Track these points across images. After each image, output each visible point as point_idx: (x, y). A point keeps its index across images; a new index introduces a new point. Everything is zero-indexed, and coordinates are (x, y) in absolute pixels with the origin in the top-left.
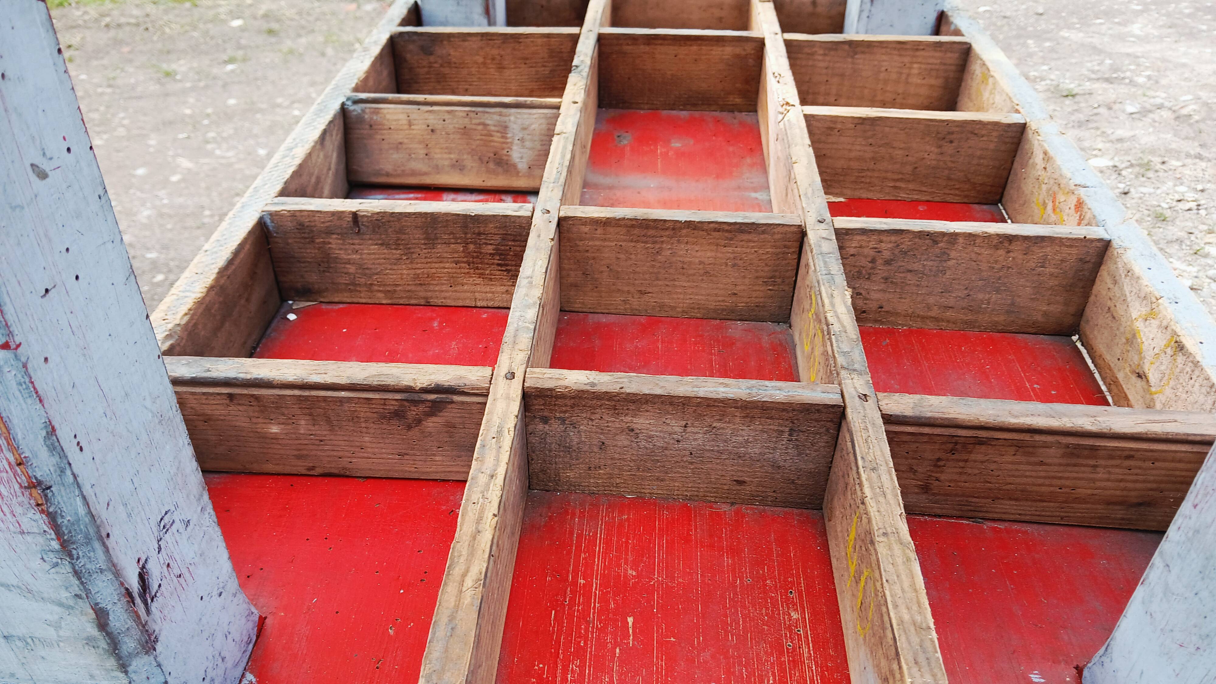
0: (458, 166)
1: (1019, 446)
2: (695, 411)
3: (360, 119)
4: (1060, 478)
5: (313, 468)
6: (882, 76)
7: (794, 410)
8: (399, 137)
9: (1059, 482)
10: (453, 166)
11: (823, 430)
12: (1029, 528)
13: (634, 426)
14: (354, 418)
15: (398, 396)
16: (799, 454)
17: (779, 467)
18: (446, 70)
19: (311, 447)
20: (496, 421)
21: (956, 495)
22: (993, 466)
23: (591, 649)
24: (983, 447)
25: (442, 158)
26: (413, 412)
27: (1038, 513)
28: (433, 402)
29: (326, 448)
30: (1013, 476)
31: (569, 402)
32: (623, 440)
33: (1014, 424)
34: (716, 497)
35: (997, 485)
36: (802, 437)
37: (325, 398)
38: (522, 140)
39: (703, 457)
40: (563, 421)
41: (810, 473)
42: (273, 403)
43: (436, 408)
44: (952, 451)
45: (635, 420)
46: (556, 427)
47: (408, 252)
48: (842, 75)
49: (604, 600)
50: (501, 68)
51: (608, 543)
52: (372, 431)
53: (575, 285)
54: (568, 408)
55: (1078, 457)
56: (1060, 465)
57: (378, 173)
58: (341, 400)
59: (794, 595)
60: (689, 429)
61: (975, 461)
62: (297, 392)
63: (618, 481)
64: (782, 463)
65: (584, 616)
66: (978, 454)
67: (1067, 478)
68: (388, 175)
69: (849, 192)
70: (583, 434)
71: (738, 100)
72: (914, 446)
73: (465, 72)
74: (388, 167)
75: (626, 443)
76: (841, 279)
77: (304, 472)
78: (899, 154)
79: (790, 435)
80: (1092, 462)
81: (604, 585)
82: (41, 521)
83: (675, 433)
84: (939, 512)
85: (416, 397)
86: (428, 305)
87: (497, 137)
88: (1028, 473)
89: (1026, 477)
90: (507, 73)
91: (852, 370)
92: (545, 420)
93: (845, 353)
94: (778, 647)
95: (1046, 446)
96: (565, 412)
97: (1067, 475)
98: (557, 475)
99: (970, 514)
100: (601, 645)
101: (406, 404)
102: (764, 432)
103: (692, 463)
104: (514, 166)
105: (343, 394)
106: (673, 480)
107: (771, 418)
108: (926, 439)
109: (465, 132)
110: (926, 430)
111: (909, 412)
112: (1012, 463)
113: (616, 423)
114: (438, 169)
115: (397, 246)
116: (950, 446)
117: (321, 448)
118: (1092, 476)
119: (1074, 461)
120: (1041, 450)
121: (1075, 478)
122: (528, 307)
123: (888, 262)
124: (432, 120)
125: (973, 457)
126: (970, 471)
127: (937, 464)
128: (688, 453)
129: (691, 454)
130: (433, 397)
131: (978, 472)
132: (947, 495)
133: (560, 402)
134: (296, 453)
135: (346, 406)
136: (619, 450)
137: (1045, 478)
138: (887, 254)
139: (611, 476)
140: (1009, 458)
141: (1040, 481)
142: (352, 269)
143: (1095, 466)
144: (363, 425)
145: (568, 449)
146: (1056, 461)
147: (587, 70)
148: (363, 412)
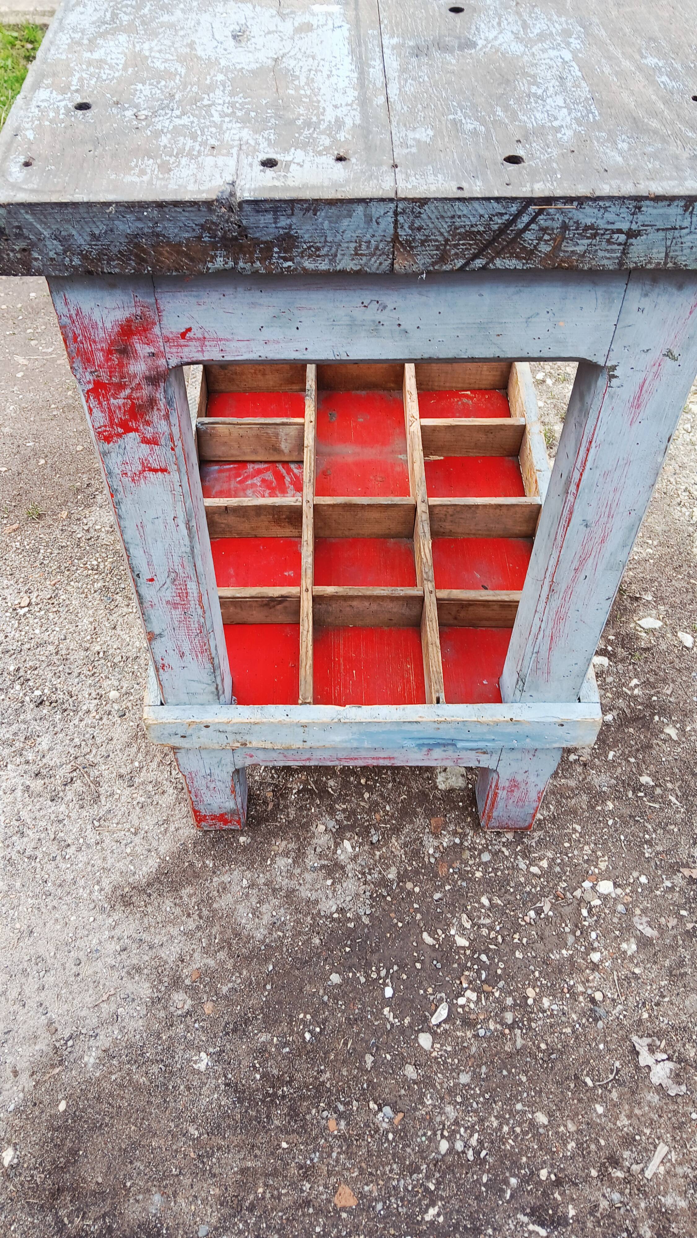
0: (255, 452)
2: (373, 599)
3: (205, 432)
5: (232, 622)
6: (468, 372)
7: (408, 598)
8: (225, 439)
10: (252, 452)
12: (494, 629)
13: (352, 604)
14: (250, 606)
15: (267, 599)
17: (404, 615)
18: (234, 376)
19: (233, 615)
20: (305, 610)
22: (477, 611)
23: (342, 682)
24: (473, 607)
25: (248, 450)
26: (272, 604)
27: (496, 624)
29: (239, 615)
31: (329, 598)
32: (348, 609)
34: (382, 625)
36: (411, 606)
37: (241, 601)
38: (286, 439)
39: (376, 613)
40: (326, 604)
41: (414, 616)
43: (280, 602)
44: (462, 608)
46: (324, 606)
47: (248, 519)
48: (447, 373)
49: (345, 665)
50: (264, 374)
51: (344, 645)
53: (321, 528)
55: (505, 608)
56: (500, 610)
57: (215, 456)
59: (409, 659)
63: (347, 621)
65: (339, 671)
66: (471, 608)
68: (220, 457)
69: (445, 455)
70: (334, 610)
71: (392, 385)
72: (449, 607)
73: (244, 377)
74: (220, 453)
76: (428, 535)
78: (467, 439)
79: (407, 605)
81: (344, 660)
82: (211, 665)
85: (273, 599)
86: (256, 537)
87: (274, 439)
90: (267, 377)
91: (428, 580)
92: (320, 604)
93: (426, 573)
94: (403, 677)
96: (327, 601)
97: (503, 613)
98: (324, 620)
100: (345, 680)
101: (270, 602)
102: (398, 604)
103: (373, 615)
104: (283, 451)
105: (247, 599)
106: (366, 620)
107: (400, 600)
109: (257, 436)
110: (452, 602)
111: (446, 597)
113: (345, 604)
114: (245, 454)
115: (244, 517)
120: (492, 607)
122: (308, 556)
123: (451, 515)
124: (242, 432)
125: (469, 609)
126: (469, 613)
127: (458, 611)
129: (372, 613)
131: (472, 613)
132: (463, 620)
133: (325, 598)
134: (227, 617)
135: (248, 603)
136: (347, 613)
138: (451, 513)
139: (344, 620)
140: (482, 609)
142: (223, 526)
143: (511, 610)
144: (255, 609)
145: (328, 612)
146: (498, 609)
147: (314, 393)
148: (254, 604)
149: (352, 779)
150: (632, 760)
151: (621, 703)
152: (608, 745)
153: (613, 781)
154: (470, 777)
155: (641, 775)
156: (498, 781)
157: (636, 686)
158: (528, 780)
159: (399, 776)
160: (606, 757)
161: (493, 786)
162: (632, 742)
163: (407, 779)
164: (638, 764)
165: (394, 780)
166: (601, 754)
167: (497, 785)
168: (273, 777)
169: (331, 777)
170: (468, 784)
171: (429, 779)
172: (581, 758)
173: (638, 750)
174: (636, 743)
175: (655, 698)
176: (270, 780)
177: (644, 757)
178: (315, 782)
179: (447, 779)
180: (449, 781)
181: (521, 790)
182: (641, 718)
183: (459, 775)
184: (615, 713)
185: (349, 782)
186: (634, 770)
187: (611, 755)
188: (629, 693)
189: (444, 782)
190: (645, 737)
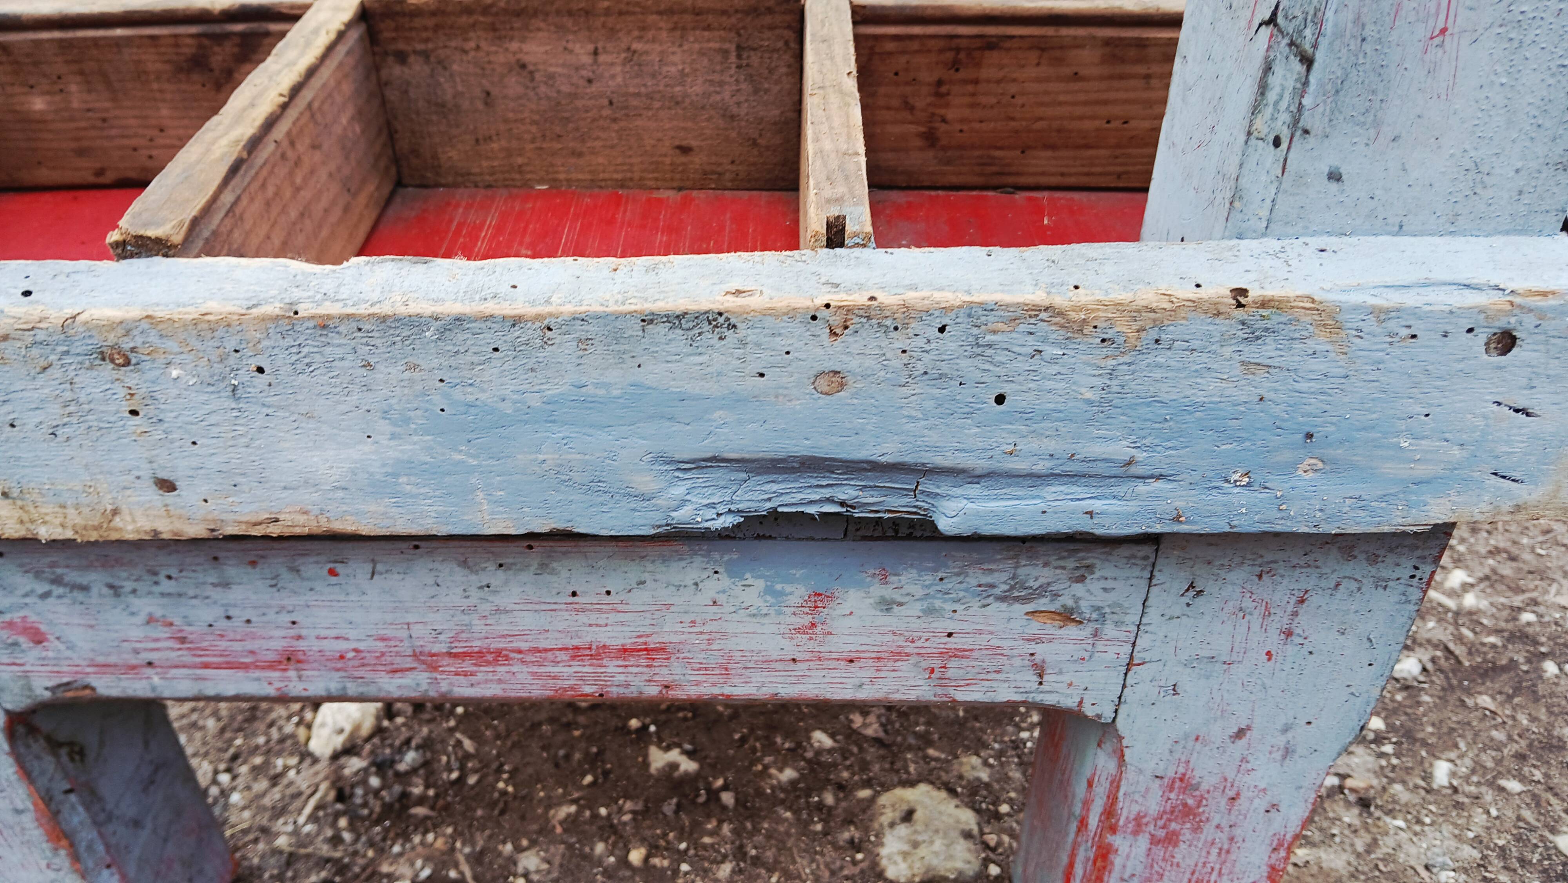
1: (1041, 46)
2: (604, 26)
4: (1106, 102)
5: (100, 172)
7: (737, 11)
9: (1104, 111)
11: (780, 44)
13: (526, 59)
14: (140, 75)
15: (193, 30)
16: (756, 91)
17: (732, 117)
19: (93, 133)
21: (973, 147)
22: (1013, 88)
24: (995, 54)
26: (219, 56)
27: (1085, 170)
28: (243, 35)
29: (113, 132)
30: (1042, 104)
31: (430, 22)
32: (514, 85)
33: (1029, 9)
34: (656, 179)
35: (1024, 123)
36: (755, 59)
37: (95, 41)
39: (626, 108)
40: (426, 55)
41: (775, 124)
42: (28, 55)
43: (248, 46)
44: (955, 66)
45: (526, 47)
46: (417, 69)
52: (169, 96)
54: (429, 34)
55: (1123, 61)
56: (1102, 78)
58: (118, 43)
60: (602, 58)
61: (988, 81)
62: (57, 34)
63: (520, 161)
64: (735, 110)
67: (1115, 102)
70: (458, 80)
72: (903, 59)
75: (520, 90)
77: (91, 179)
79: (739, 57)
80: (1141, 69)
83: (583, 67)
84: (954, 180)
85: (217, 28)
88: (1062, 98)
89: (1060, 104)
92: (402, 58)
95: (1077, 44)
96: (427, 40)
97: (1112, 95)
98: (435, 156)
99: (996, 181)
101: (206, 42)
102: (704, 54)
103: (615, 120)
105: (119, 32)
106: (594, 152)
107: (708, 28)
108: (915, 45)
110: (917, 30)
112: (1038, 80)
113: (499, 56)
116: (950, 55)
117: (105, 133)
118: (1145, 95)
119: (1119, 69)
120: (1074, 52)
121: (1127, 101)
125: (985, 73)
126: (983, 100)
127: (939, 87)
128: (606, 102)
129: (611, 103)
130: (239, 27)
131: (993, 100)
132: (961, 147)
133: (418, 22)
134: (74, 145)
135: (128, 54)
136: (512, 105)
137: (1085, 103)
139: (509, 153)
140: (1031, 72)
141: (1079, 111)
143: (1147, 77)
144: (155, 86)
145: (441, 107)
146: (1095, 71)
148: (151, 61)
149: (600, 848)
150: (1514, 786)
151: (1430, 627)
152: (1424, 744)
153: (1470, 853)
154: (992, 839)
155: (1553, 831)
156: (1115, 784)
157: (1466, 587)
158: (1246, 781)
159: (759, 839)
160: (1428, 777)
161: (1093, 821)
162: (1499, 735)
163: (782, 848)
164: (1535, 797)
165: (740, 853)
166: (1408, 770)
167: (1110, 812)
168: (336, 840)
169: (533, 843)
170: (986, 862)
171: (854, 846)
172: (1349, 783)
173: (1521, 757)
174: (1510, 738)
175: (1527, 617)
176: (325, 850)
177: (1546, 775)
178: (476, 859)
179: (915, 845)
180: (922, 851)
181: (1209, 831)
182: (1504, 669)
183: (954, 834)
184: (1425, 655)
185: (587, 858)
186: (1527, 814)
187: (1442, 772)
188: (1451, 604)
189: (905, 855)
190: (1533, 719)
